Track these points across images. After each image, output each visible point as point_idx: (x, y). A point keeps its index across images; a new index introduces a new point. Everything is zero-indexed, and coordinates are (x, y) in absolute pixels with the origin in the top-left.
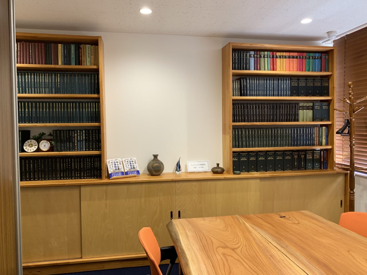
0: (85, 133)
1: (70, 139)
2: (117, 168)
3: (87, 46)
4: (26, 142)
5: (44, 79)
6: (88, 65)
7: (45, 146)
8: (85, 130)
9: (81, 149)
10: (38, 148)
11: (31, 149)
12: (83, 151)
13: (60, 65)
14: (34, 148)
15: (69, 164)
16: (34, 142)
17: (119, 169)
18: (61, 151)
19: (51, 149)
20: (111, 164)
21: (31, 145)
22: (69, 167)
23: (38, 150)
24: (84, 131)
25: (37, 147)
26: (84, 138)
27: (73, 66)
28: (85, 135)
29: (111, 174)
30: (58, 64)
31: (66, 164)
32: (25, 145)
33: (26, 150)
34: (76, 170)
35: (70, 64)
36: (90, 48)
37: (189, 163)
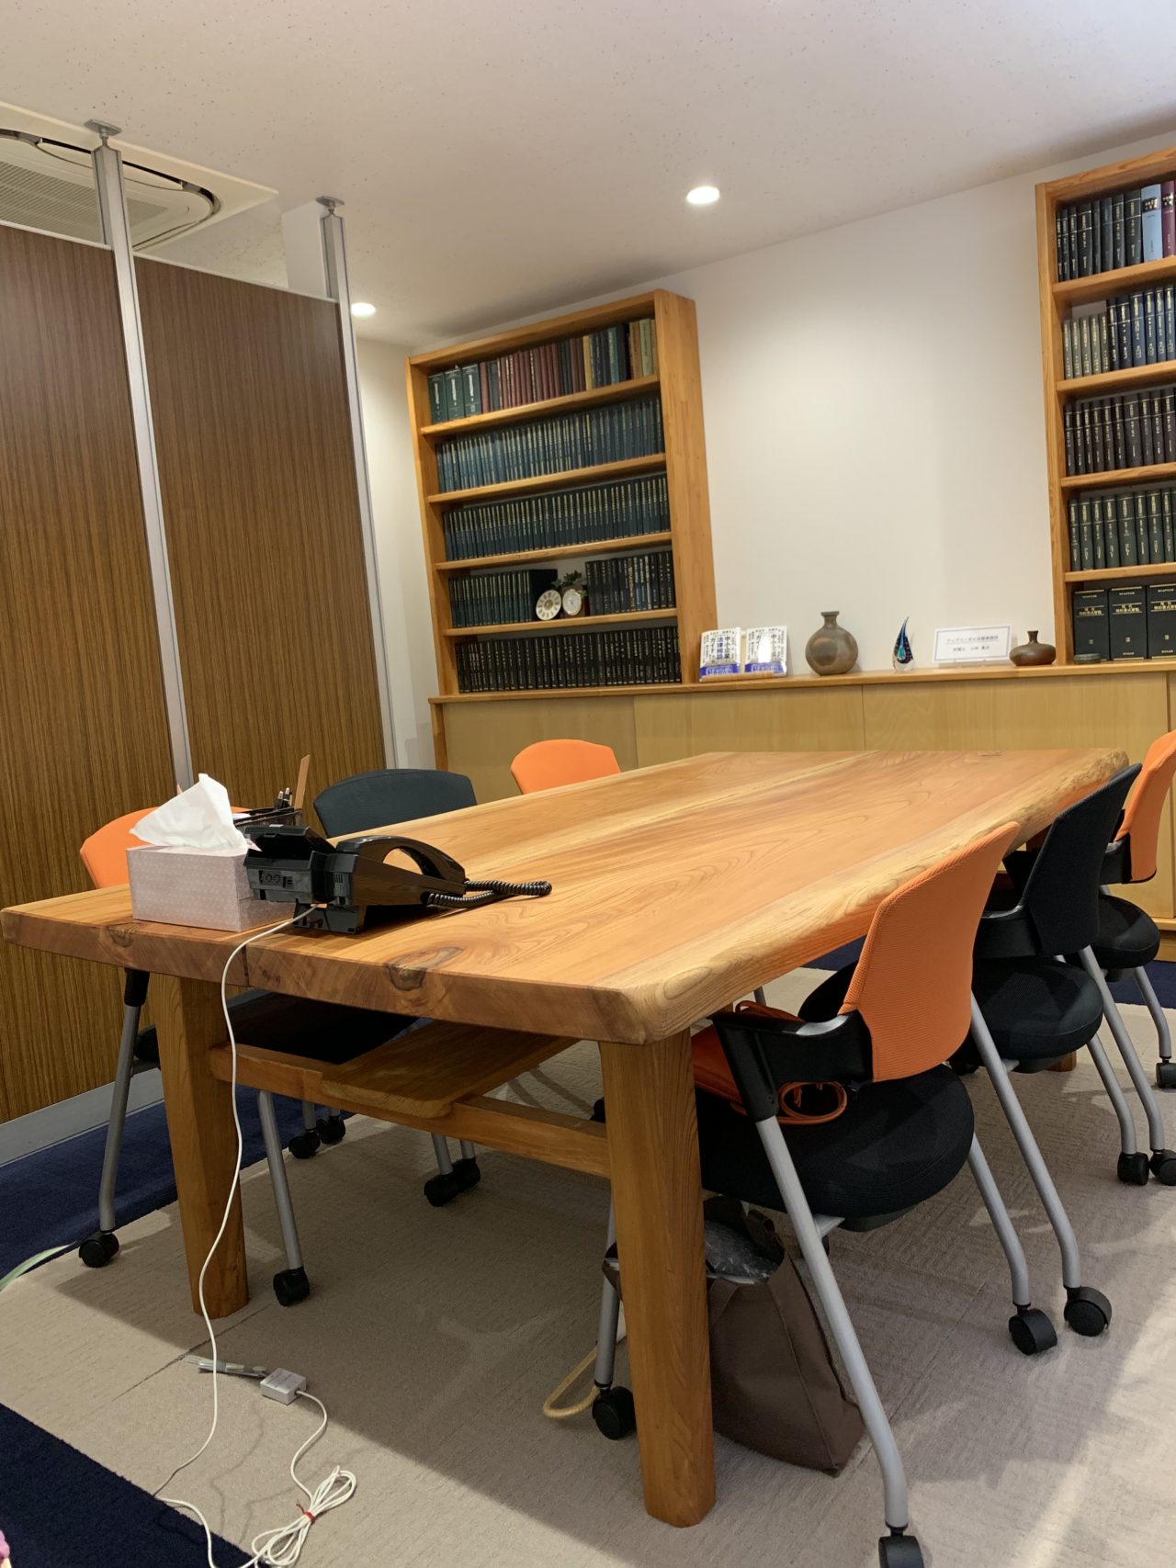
0: (650, 565)
1: (619, 582)
2: (724, 655)
3: (642, 322)
4: (542, 598)
5: (557, 435)
6: (641, 379)
7: (573, 601)
8: (649, 556)
9: (644, 606)
10: (562, 610)
11: (549, 612)
12: (647, 610)
13: (590, 392)
14: (554, 611)
15: (620, 647)
16: (554, 594)
17: (727, 656)
18: (604, 614)
19: (586, 609)
20: (709, 643)
21: (549, 604)
22: (621, 653)
23: (562, 614)
24: (646, 558)
25: (559, 607)
26: (648, 576)
27: (617, 387)
28: (650, 568)
29: (704, 669)
30: (584, 389)
31: (615, 648)
32: (539, 603)
33: (540, 616)
34: (635, 660)
35: (609, 383)
36: (647, 327)
37: (940, 634)
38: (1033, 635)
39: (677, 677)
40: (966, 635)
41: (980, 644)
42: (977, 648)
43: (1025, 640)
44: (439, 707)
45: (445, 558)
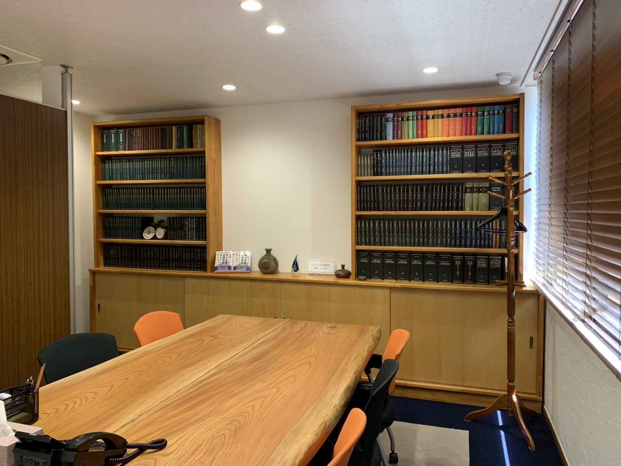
0: (196, 222)
1: (182, 227)
2: (225, 261)
3: (199, 126)
4: (146, 229)
5: (158, 164)
6: (197, 148)
7: (160, 233)
8: (196, 218)
9: (192, 239)
10: (155, 235)
11: (149, 236)
12: (193, 240)
13: (174, 150)
14: (151, 236)
15: (180, 254)
16: (152, 229)
17: (226, 263)
18: (174, 240)
19: (166, 237)
20: (219, 256)
21: (149, 233)
22: (180, 256)
23: (155, 238)
24: (195, 219)
26: (195, 226)
27: (186, 150)
28: (196, 223)
29: (217, 267)
30: (172, 148)
31: (178, 254)
32: (144, 231)
33: (145, 237)
34: (186, 260)
35: (183, 148)
36: (201, 128)
37: (310, 262)
38: (343, 266)
39: (204, 269)
40: (319, 263)
41: (324, 267)
42: (322, 269)
43: (340, 268)
44: (93, 273)
45: (102, 207)
